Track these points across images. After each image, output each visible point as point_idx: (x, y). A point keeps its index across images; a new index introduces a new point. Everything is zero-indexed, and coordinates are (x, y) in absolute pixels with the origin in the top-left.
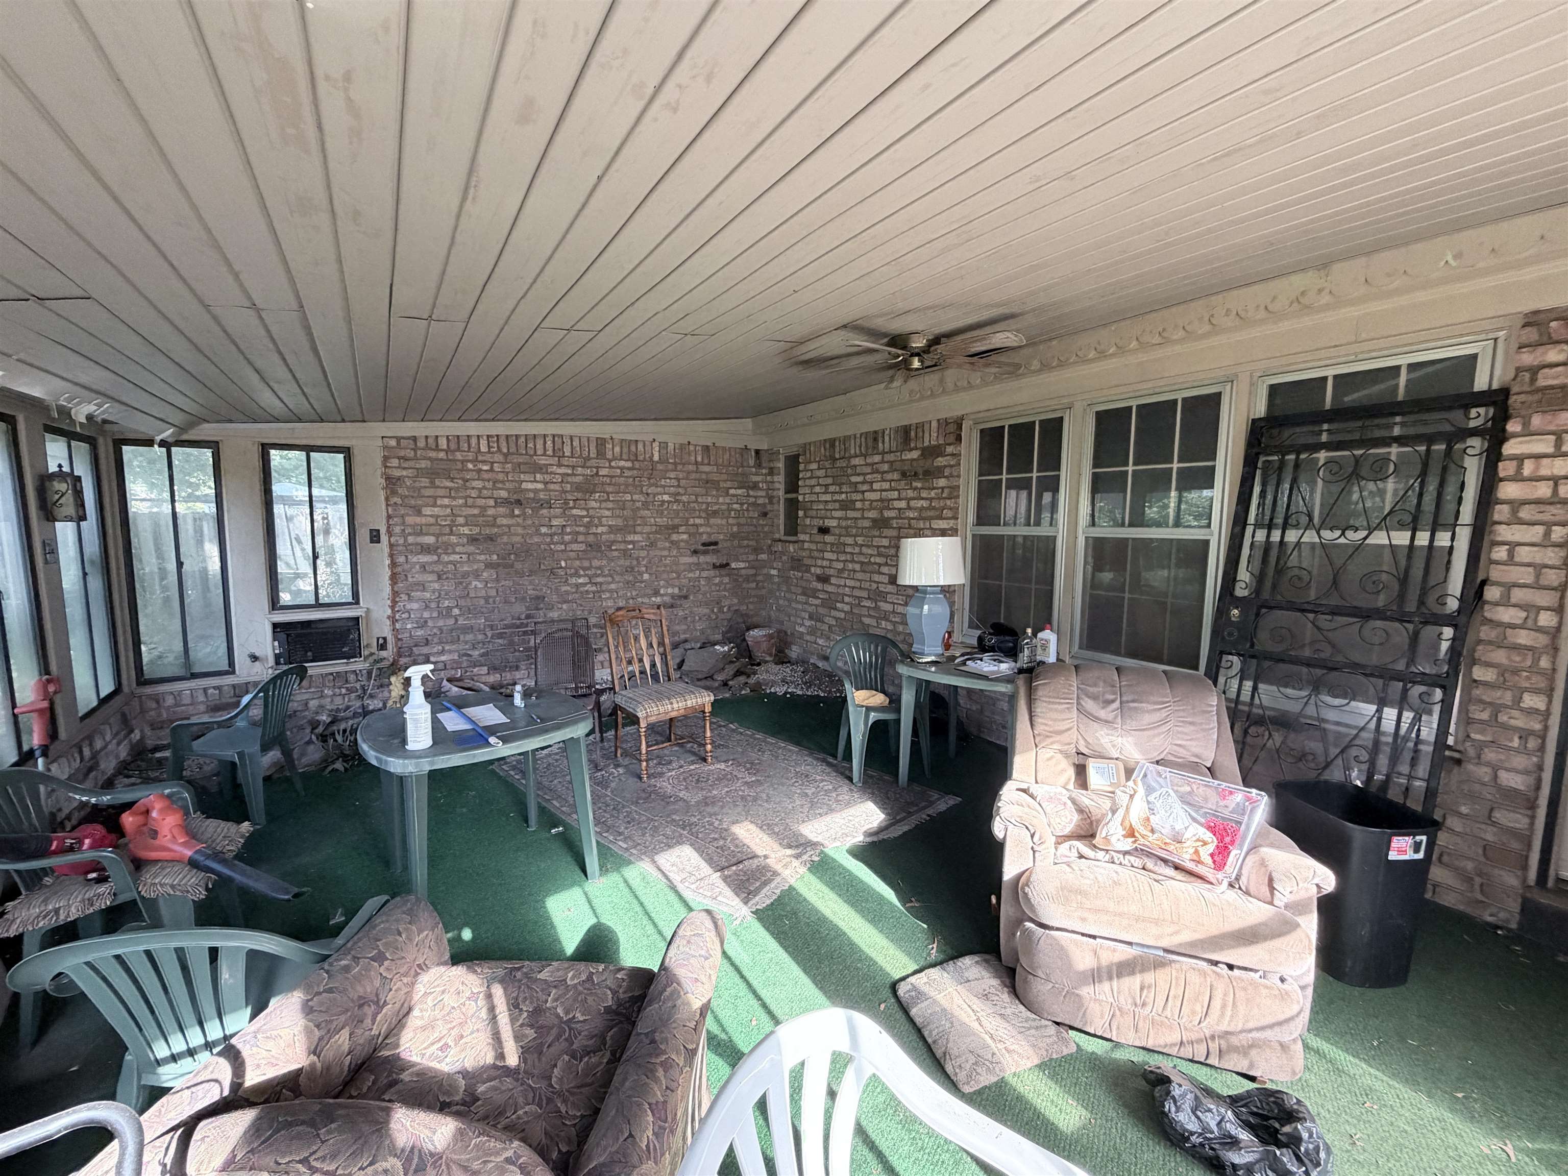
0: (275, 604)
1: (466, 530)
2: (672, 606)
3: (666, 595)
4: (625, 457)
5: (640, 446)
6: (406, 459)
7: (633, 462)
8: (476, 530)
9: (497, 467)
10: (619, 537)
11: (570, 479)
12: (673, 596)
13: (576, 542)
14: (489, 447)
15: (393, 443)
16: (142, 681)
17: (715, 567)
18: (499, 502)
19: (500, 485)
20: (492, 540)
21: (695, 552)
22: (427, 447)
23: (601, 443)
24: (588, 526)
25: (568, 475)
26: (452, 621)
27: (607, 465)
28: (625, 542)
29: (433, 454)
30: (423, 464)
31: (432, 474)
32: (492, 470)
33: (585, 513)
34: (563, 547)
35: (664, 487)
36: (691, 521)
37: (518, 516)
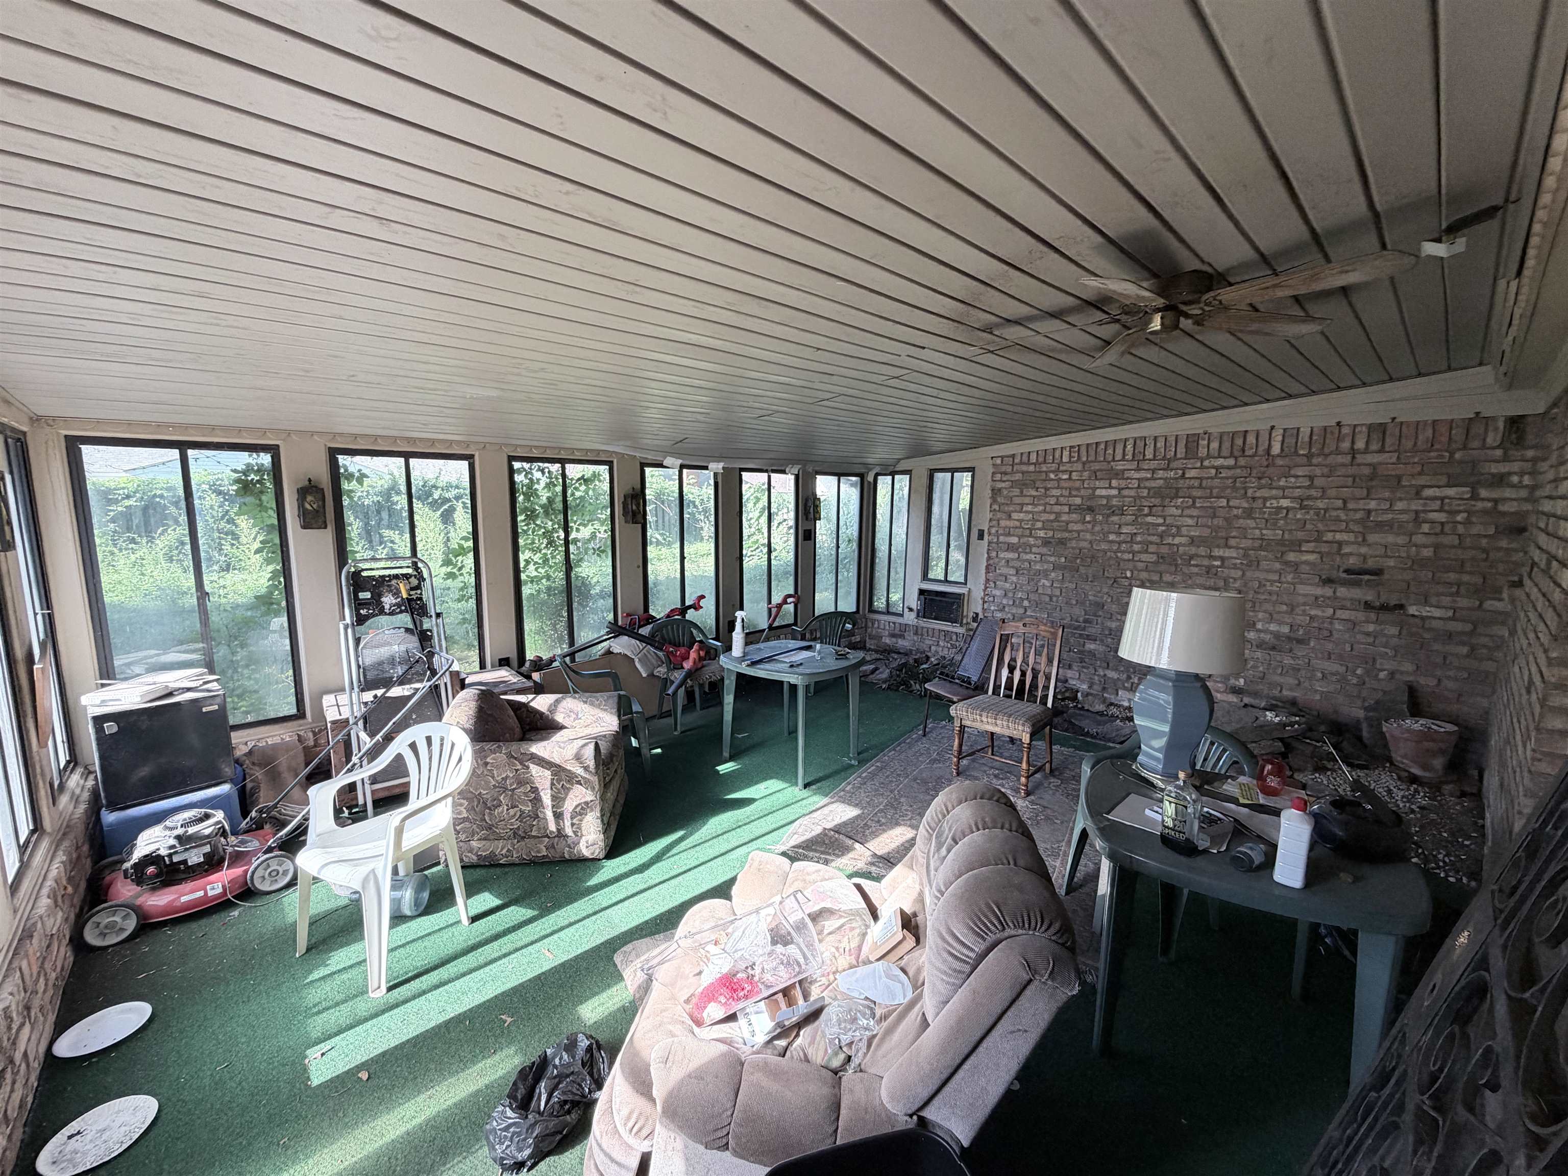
0: (925, 577)
1: (1041, 534)
2: (1273, 648)
3: (1266, 631)
4: (1225, 452)
5: (1251, 439)
6: (1006, 473)
7: (1236, 458)
8: (1050, 534)
9: (1075, 476)
10: (1202, 551)
11: (1147, 484)
12: (1277, 635)
13: (1146, 552)
14: (1070, 457)
15: (999, 461)
16: (872, 610)
17: (1368, 606)
18: (1072, 509)
19: (1074, 493)
20: (1062, 543)
21: (1328, 581)
22: (1021, 463)
23: (1192, 441)
24: (1161, 536)
25: (1147, 479)
26: (1021, 611)
27: (1199, 465)
28: (1211, 557)
29: (1024, 468)
30: (1018, 476)
31: (1022, 485)
32: (1070, 479)
33: (1161, 521)
34: (1131, 556)
35: (1283, 489)
36: (1329, 536)
37: (1089, 522)
